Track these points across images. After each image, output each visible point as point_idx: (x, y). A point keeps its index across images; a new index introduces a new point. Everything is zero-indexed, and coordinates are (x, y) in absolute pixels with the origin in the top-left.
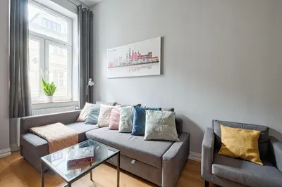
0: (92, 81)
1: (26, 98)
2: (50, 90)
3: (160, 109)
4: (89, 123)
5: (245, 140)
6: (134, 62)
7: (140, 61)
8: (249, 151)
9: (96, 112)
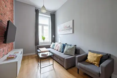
0: (54, 36)
1: (38, 41)
2: (44, 39)
3: (71, 45)
4: (52, 48)
5: (94, 57)
6: (65, 29)
7: (67, 29)
8: (95, 61)
9: (54, 45)
